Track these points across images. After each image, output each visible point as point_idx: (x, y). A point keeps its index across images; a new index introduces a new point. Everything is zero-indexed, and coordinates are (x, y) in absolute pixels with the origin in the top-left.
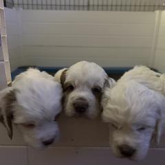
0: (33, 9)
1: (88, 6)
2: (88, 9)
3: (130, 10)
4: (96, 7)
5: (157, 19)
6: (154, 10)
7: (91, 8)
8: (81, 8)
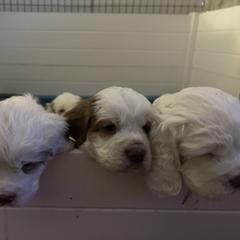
0: (11, 10)
1: (92, 6)
2: (92, 11)
3: (153, 13)
4: (103, 9)
5: (192, 25)
6: (188, 13)
7: (96, 9)
8: (81, 9)
